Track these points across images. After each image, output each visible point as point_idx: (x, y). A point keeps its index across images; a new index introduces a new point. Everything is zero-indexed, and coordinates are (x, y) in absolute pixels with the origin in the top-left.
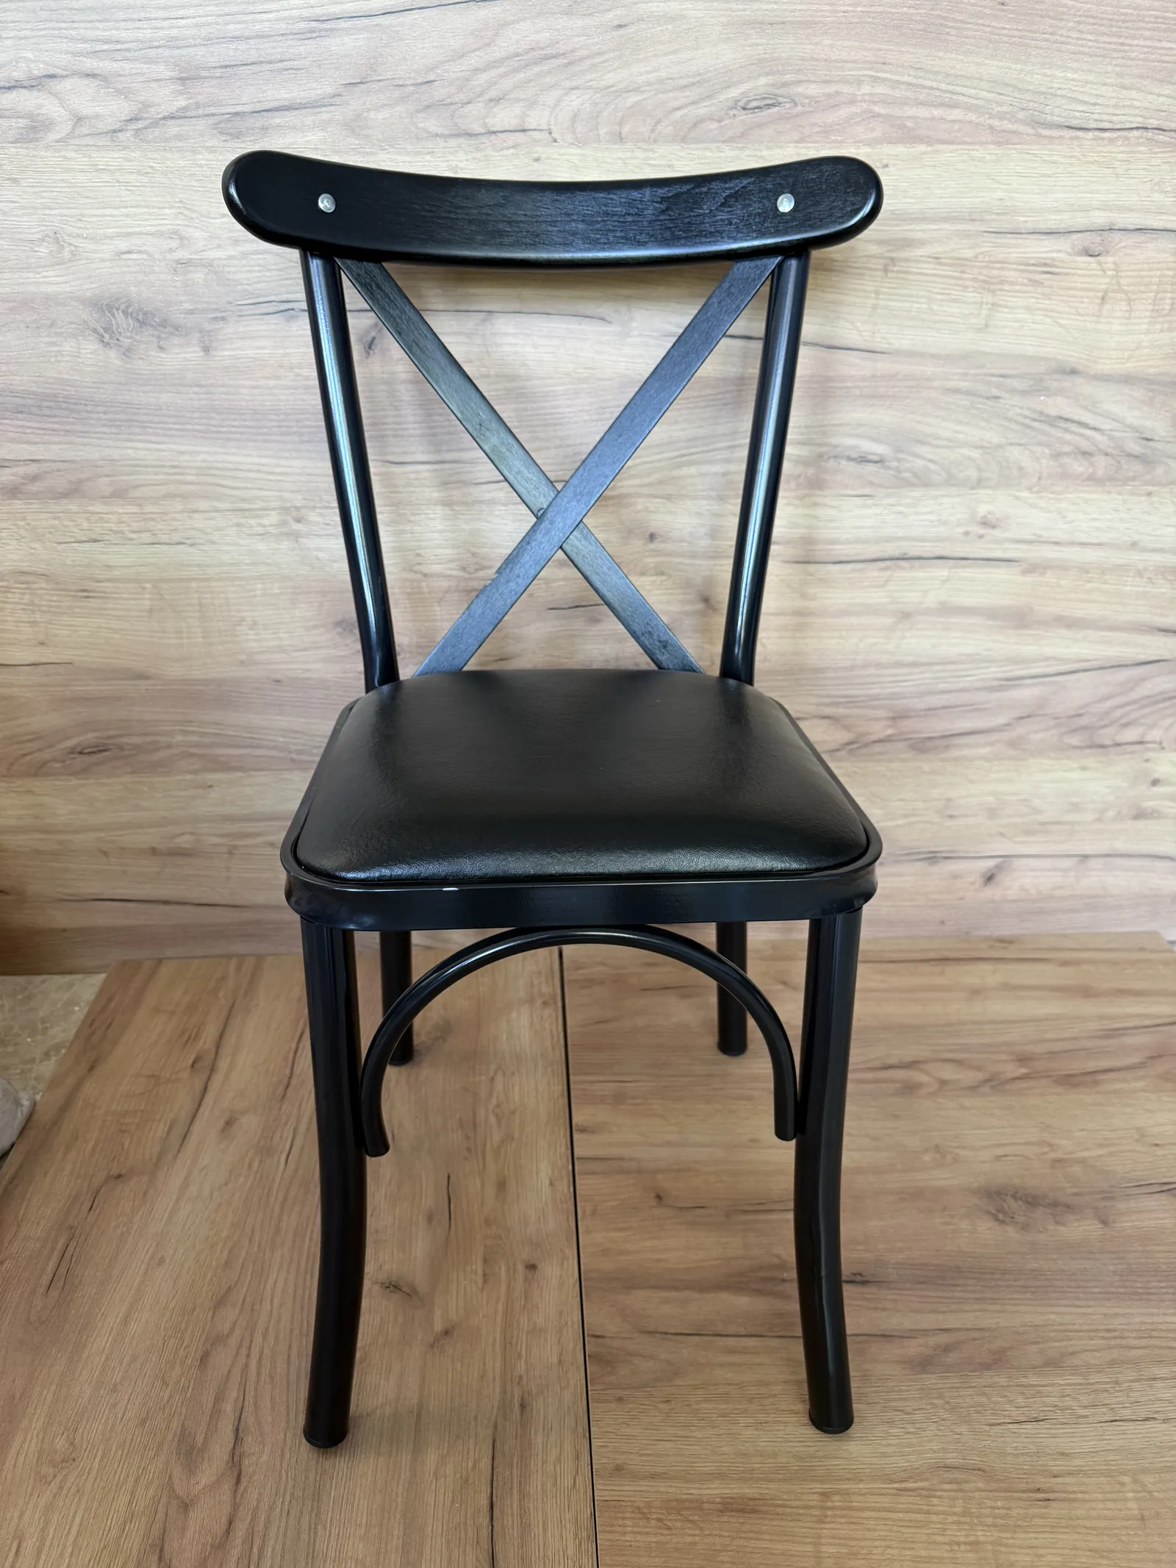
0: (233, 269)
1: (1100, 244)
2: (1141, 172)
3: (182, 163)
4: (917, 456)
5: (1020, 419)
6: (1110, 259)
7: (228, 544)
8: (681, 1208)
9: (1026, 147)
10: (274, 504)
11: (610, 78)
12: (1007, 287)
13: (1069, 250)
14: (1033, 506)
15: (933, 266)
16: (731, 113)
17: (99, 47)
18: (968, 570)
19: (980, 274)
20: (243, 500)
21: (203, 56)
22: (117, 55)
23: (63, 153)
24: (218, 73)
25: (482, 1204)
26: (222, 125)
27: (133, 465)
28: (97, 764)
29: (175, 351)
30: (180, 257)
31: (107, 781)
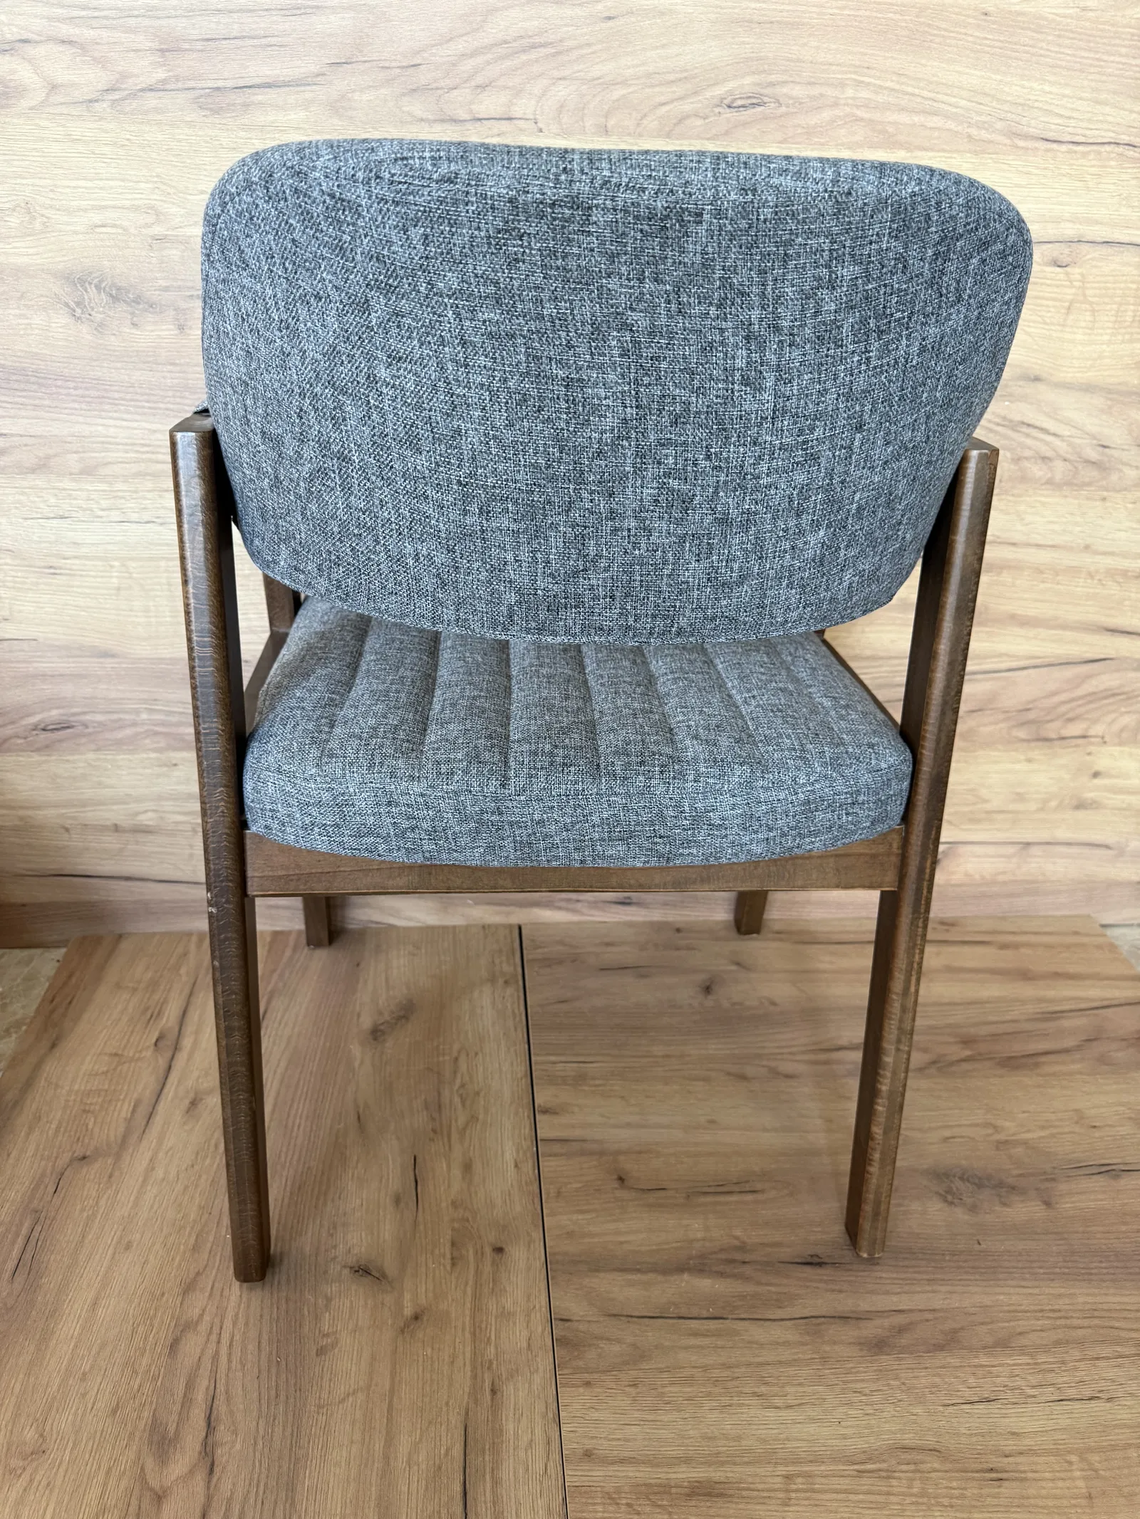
1: (1069, 255)
2: (1112, 187)
3: (160, 137)
6: (1077, 270)
8: (643, 1190)
11: (597, 70)
13: (1039, 261)
16: (717, 110)
17: (76, 13)
21: (185, 28)
22: (94, 22)
23: (37, 121)
24: (199, 46)
25: (449, 1187)
26: (200, 100)
27: (103, 443)
28: (60, 741)
29: (148, 328)
30: (156, 233)
31: (70, 758)
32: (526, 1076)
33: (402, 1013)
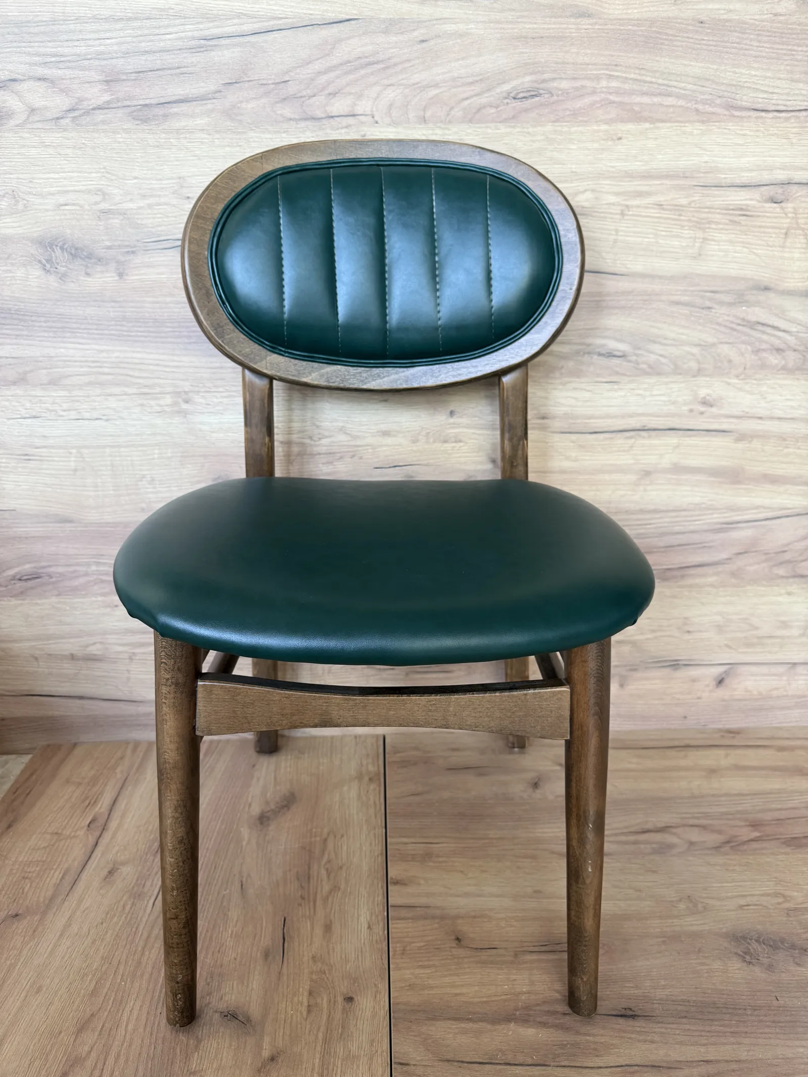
0: (141, 216)
1: (782, 194)
3: (106, 140)
4: (652, 352)
5: (728, 324)
6: (790, 205)
7: (135, 420)
8: (477, 949)
9: (723, 124)
10: (169, 389)
11: (416, 78)
12: (713, 226)
13: (758, 199)
14: (740, 389)
15: (658, 211)
16: (505, 101)
17: (48, 59)
18: (693, 438)
19: (693, 216)
20: (146, 386)
21: (123, 65)
22: (61, 65)
23: (20, 134)
24: (133, 76)
25: (311, 944)
26: (134, 114)
27: (64, 361)
28: (32, 588)
29: (98, 276)
30: (103, 208)
31: (39, 601)
32: (382, 854)
33: (285, 803)
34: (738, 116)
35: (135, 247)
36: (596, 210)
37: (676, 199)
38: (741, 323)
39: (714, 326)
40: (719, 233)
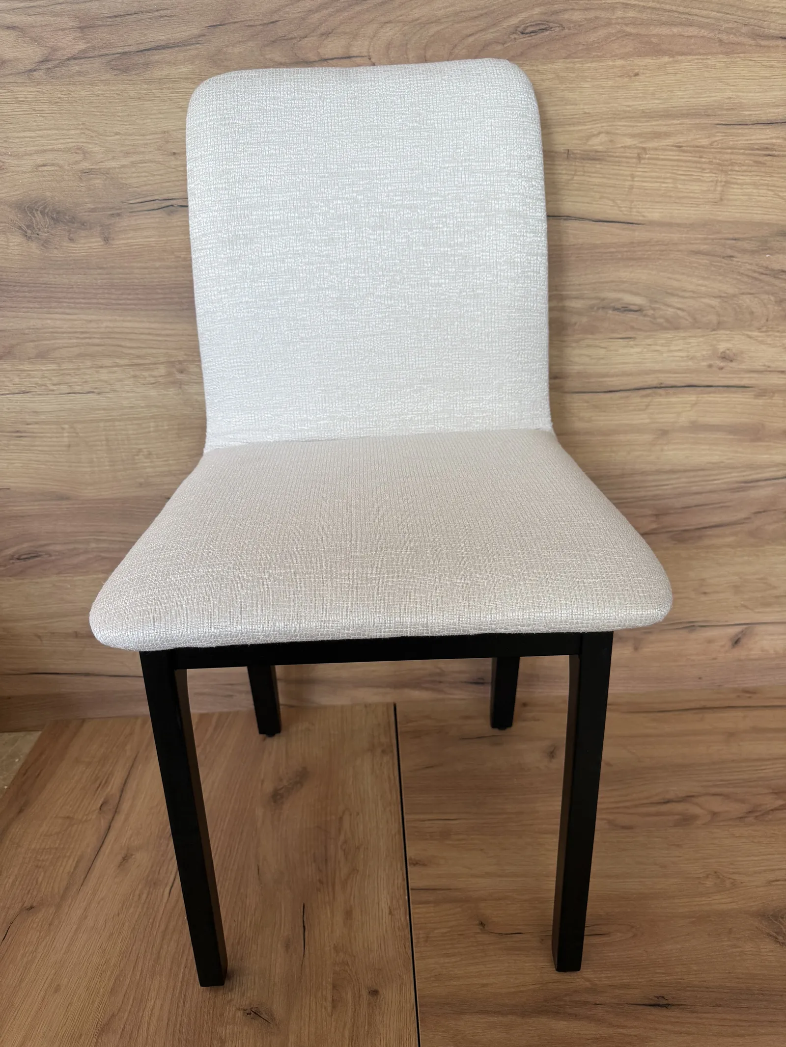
3: (83, 93)
4: (669, 306)
5: (750, 273)
7: (128, 392)
8: (501, 934)
9: (748, 55)
10: (162, 359)
11: (416, 13)
12: (737, 168)
14: (762, 342)
15: (677, 153)
16: (513, 37)
17: (17, 5)
18: (712, 395)
19: (715, 158)
20: (139, 357)
21: (97, 9)
22: (30, 12)
24: (109, 21)
25: (332, 932)
26: (112, 63)
27: (52, 332)
28: (31, 567)
29: (82, 241)
30: (84, 167)
31: (39, 580)
32: (400, 831)
33: (298, 779)
34: (765, 46)
35: (120, 209)
36: (610, 154)
37: (697, 139)
38: (764, 272)
39: (735, 276)
40: (742, 175)
